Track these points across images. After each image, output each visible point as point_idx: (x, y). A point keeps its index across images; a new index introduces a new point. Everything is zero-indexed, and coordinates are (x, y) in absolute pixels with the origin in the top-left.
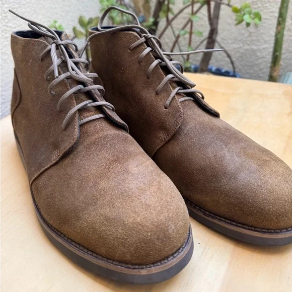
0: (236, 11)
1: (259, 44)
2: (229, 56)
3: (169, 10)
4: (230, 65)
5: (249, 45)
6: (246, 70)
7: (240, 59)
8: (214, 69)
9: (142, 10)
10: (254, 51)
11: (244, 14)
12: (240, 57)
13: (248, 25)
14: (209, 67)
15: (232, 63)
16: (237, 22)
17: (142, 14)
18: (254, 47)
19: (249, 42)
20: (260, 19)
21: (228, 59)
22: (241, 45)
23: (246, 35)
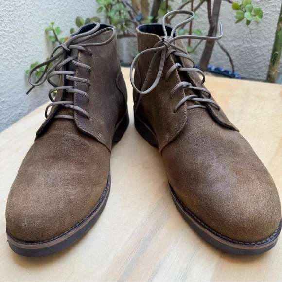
0: (236, 8)
1: (260, 41)
2: (228, 54)
3: (167, 7)
4: (230, 64)
5: (249, 42)
6: (244, 69)
7: (240, 57)
8: (213, 68)
9: (140, 7)
10: (253, 49)
11: (245, 11)
12: (240, 55)
13: (248, 22)
14: (209, 66)
15: (231, 61)
16: (236, 20)
17: (140, 12)
18: (254, 45)
19: (248, 40)
20: (261, 17)
21: (227, 58)
22: (241, 43)
23: (246, 32)
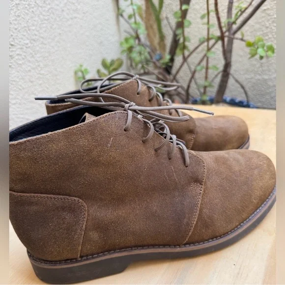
0: (249, 45)
1: (270, 74)
2: (243, 87)
3: (184, 47)
4: (244, 95)
5: (260, 75)
6: (258, 99)
7: (252, 89)
8: (228, 99)
9: (158, 47)
10: (265, 80)
11: (258, 48)
12: (253, 86)
13: (261, 58)
14: (224, 98)
15: (246, 93)
16: (249, 56)
17: (158, 52)
18: (266, 77)
19: (260, 73)
20: (273, 52)
21: (242, 90)
22: (253, 75)
23: (258, 66)
